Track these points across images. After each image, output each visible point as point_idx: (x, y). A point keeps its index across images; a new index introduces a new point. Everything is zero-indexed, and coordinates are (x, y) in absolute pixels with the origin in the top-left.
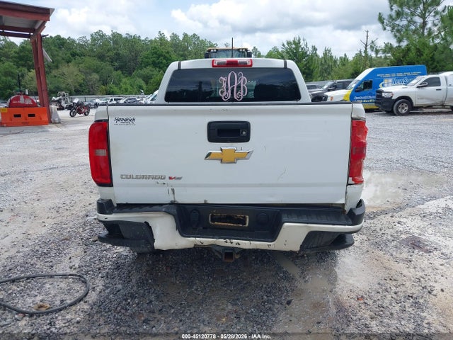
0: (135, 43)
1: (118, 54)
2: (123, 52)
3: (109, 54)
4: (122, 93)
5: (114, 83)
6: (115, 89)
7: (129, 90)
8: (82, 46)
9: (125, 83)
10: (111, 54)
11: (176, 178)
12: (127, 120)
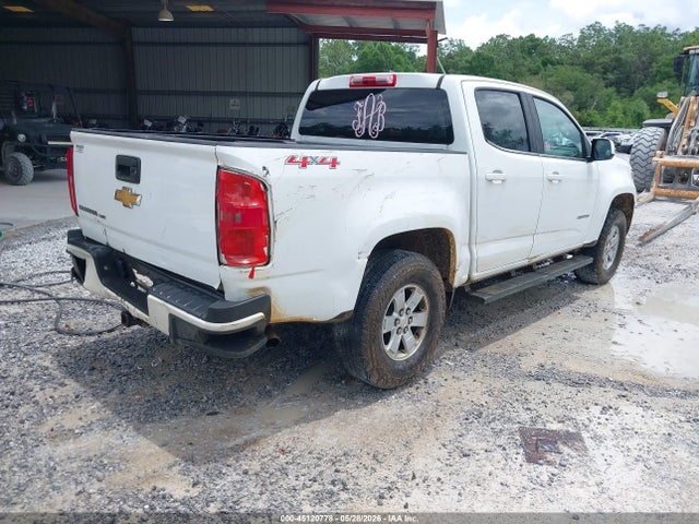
0: (652, 41)
1: (618, 60)
2: (628, 55)
3: (601, 60)
4: (606, 126)
5: (596, 108)
6: (597, 117)
7: (619, 119)
8: (562, 49)
9: (615, 109)
10: (606, 59)
11: (103, 217)
12: (81, 147)
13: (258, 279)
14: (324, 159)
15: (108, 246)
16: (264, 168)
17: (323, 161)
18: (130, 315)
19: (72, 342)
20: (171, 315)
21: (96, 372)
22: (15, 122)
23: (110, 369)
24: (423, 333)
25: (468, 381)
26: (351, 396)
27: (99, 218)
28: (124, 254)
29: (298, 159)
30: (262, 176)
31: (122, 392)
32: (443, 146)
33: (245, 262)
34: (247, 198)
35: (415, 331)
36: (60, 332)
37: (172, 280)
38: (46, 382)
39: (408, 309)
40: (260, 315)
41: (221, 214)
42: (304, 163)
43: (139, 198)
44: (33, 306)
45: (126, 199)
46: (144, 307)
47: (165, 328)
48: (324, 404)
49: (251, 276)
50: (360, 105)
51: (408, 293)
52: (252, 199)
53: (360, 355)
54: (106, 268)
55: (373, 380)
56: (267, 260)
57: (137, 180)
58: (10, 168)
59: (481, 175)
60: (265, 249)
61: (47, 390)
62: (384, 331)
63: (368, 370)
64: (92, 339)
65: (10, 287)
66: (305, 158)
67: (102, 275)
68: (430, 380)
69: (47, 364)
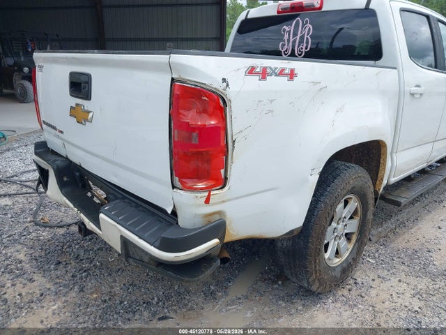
11: (61, 132)
12: (41, 67)
13: (215, 204)
14: (283, 70)
15: (67, 158)
16: (224, 80)
17: (281, 73)
18: (85, 226)
19: (46, 234)
20: (122, 237)
21: (61, 266)
22: (22, 59)
23: (73, 264)
24: (354, 238)
25: (394, 281)
26: (289, 299)
27: (58, 133)
28: (80, 166)
29: (258, 70)
30: (221, 89)
31: (82, 290)
32: (372, 62)
33: (201, 185)
34: (205, 116)
35: (348, 237)
36: (36, 224)
37: (125, 198)
38: (17, 276)
39: (345, 217)
40: (216, 241)
41: (176, 133)
42: (264, 74)
43: (91, 115)
44: (21, 199)
45: (80, 116)
46: (97, 222)
47: (117, 246)
48: (266, 309)
49: (207, 201)
50: (287, 29)
51: (346, 203)
52: (211, 115)
53: (305, 267)
54: (65, 179)
55: (314, 288)
56: (223, 183)
57: (88, 97)
58: (19, 91)
59: (407, 89)
60: (222, 171)
61: (18, 285)
62: (326, 242)
63: (310, 280)
64: (62, 231)
65: (5, 181)
66: (264, 69)
67: (62, 185)
68: (359, 280)
69: (21, 256)
